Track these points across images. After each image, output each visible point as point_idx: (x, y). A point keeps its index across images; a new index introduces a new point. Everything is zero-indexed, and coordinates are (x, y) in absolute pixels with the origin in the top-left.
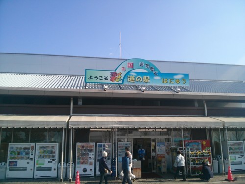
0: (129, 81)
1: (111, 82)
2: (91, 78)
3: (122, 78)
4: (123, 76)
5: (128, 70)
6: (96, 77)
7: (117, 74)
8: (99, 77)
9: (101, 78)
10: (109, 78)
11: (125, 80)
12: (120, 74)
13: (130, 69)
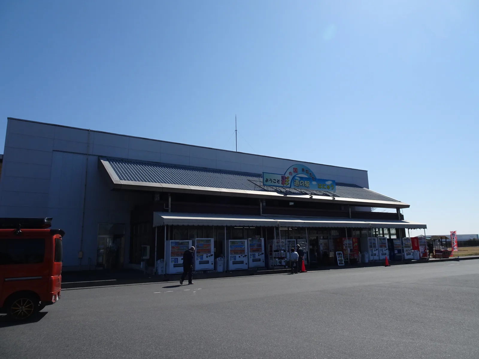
0: (295, 185)
1: (282, 185)
2: (267, 181)
3: (290, 182)
4: (290, 179)
5: (294, 174)
6: (271, 180)
7: (286, 178)
8: (273, 181)
9: (274, 181)
10: (281, 182)
11: (292, 184)
12: (288, 178)
13: (296, 174)
